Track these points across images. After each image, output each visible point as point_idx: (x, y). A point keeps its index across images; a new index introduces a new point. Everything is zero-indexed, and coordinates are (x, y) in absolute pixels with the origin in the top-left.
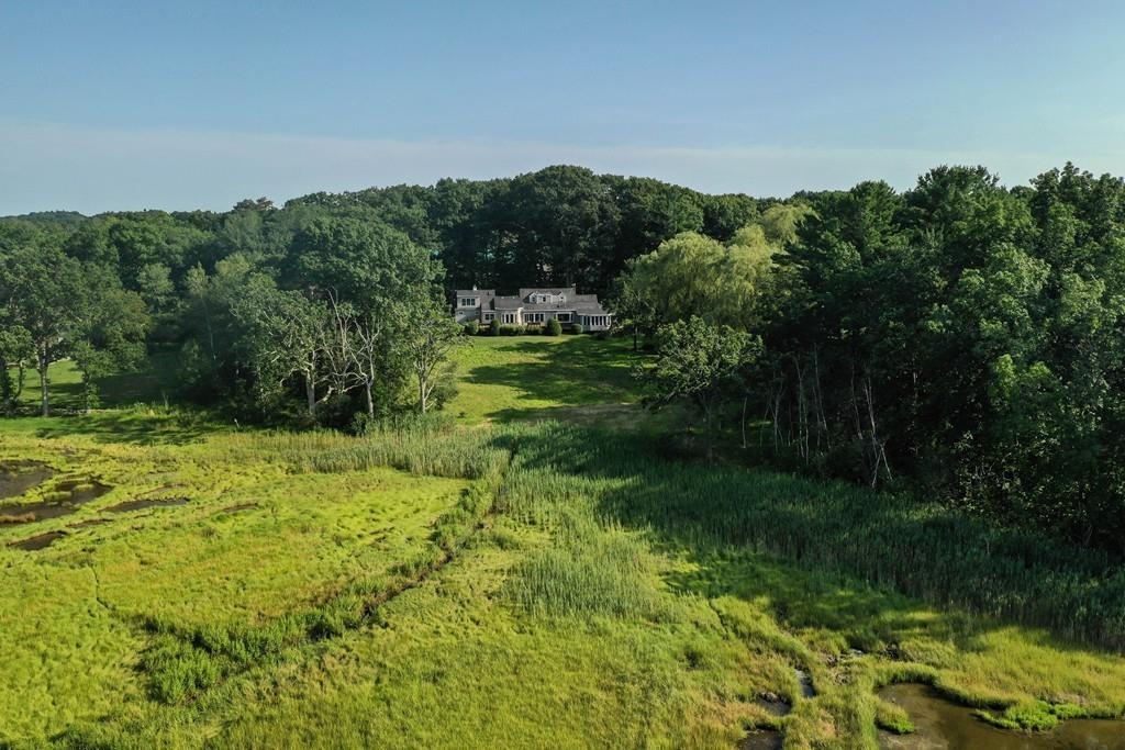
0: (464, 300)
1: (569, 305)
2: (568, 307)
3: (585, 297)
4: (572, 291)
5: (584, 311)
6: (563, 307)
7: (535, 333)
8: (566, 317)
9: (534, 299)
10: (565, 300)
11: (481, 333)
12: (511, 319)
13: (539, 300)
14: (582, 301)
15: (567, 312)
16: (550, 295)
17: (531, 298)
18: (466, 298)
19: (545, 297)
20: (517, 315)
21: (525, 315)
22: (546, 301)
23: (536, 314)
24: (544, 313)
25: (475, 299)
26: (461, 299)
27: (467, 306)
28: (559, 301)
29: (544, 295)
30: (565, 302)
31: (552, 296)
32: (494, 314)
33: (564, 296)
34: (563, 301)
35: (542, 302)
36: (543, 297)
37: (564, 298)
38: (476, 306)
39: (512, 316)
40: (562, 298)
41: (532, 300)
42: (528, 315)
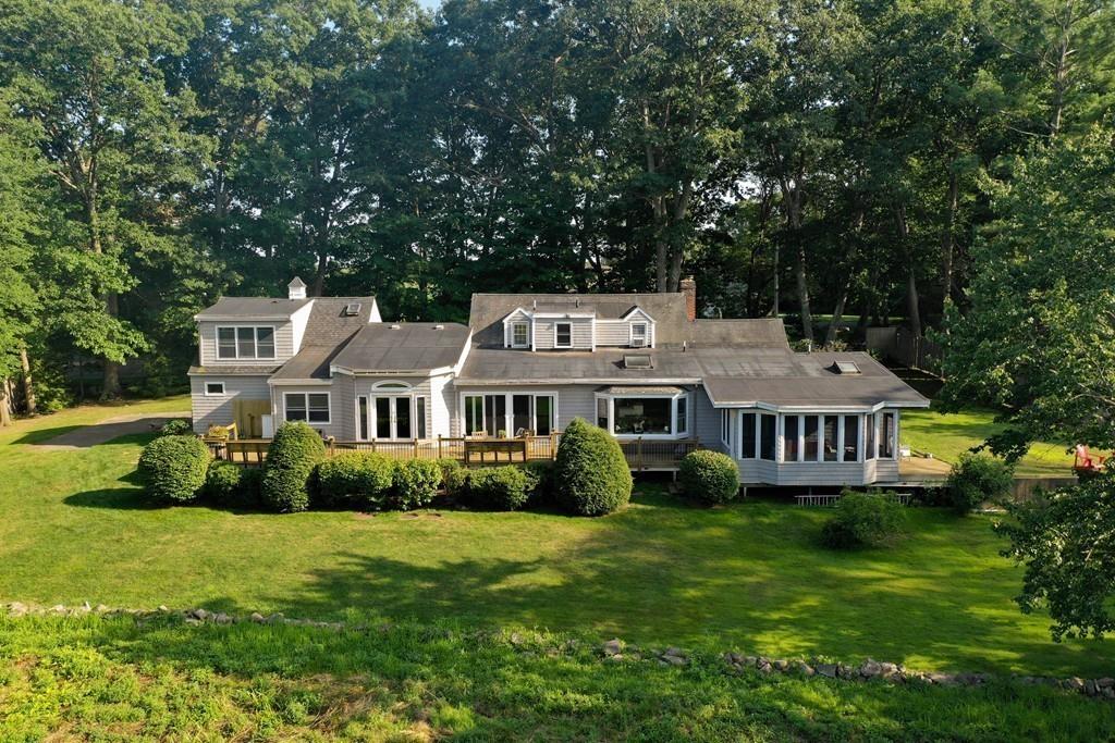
0: (226, 334)
1: (668, 357)
2: (665, 366)
3: (739, 328)
4: (682, 301)
5: (740, 385)
6: (642, 366)
7: (490, 499)
8: (656, 412)
9: (522, 332)
10: (651, 337)
11: (213, 496)
12: (402, 419)
13: (542, 337)
14: (725, 342)
15: (661, 389)
16: (586, 316)
17: (509, 329)
18: (236, 327)
19: (568, 326)
20: (426, 400)
21: (468, 399)
22: (572, 339)
23: (515, 397)
24: (555, 394)
25: (271, 329)
26: (217, 327)
27: (237, 358)
28: (625, 343)
29: (561, 316)
30: (650, 346)
31: (594, 321)
32: (329, 393)
33: (651, 322)
34: (646, 344)
35: (556, 347)
36: (558, 326)
37: (647, 330)
38: (276, 358)
39: (403, 404)
40: (641, 329)
41: (513, 338)
42: (479, 399)
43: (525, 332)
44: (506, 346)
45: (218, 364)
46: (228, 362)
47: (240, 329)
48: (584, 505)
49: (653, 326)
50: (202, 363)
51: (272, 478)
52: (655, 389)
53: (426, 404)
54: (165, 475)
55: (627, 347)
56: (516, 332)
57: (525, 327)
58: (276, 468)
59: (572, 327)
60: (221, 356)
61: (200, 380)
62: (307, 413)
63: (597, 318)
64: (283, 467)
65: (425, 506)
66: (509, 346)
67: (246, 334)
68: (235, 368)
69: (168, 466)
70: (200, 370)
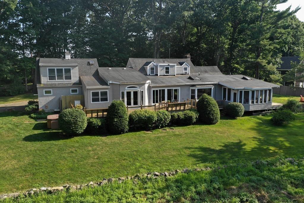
3: (208, 69)
10: (189, 71)
13: (161, 71)
15: (209, 85)
16: (174, 65)
17: (149, 69)
18: (56, 68)
19: (168, 68)
20: (144, 92)
21: (154, 91)
22: (170, 72)
23: (168, 90)
24: (179, 88)
25: (70, 69)
26: (48, 68)
27: (57, 80)
28: (182, 73)
29: (167, 65)
30: (188, 74)
31: (176, 66)
32: (108, 91)
33: (188, 67)
34: (187, 73)
35: (165, 74)
36: (166, 68)
37: (188, 69)
38: (72, 80)
39: (136, 93)
40: (186, 69)
41: (150, 72)
42: (157, 91)
43: (154, 70)
44: (148, 74)
45: (49, 83)
46: (52, 82)
47: (57, 69)
48: (213, 121)
49: (189, 68)
50: (42, 82)
51: (117, 122)
52: (208, 86)
53: (144, 93)
54: (75, 124)
55: (182, 74)
56: (151, 70)
57: (154, 68)
58: (117, 118)
59: (170, 68)
60: (49, 80)
61: (41, 89)
62: (100, 98)
63: (177, 65)
64: (120, 117)
65: (166, 126)
66: (149, 74)
67: (60, 71)
68: (56, 84)
69: (76, 120)
70: (42, 85)
